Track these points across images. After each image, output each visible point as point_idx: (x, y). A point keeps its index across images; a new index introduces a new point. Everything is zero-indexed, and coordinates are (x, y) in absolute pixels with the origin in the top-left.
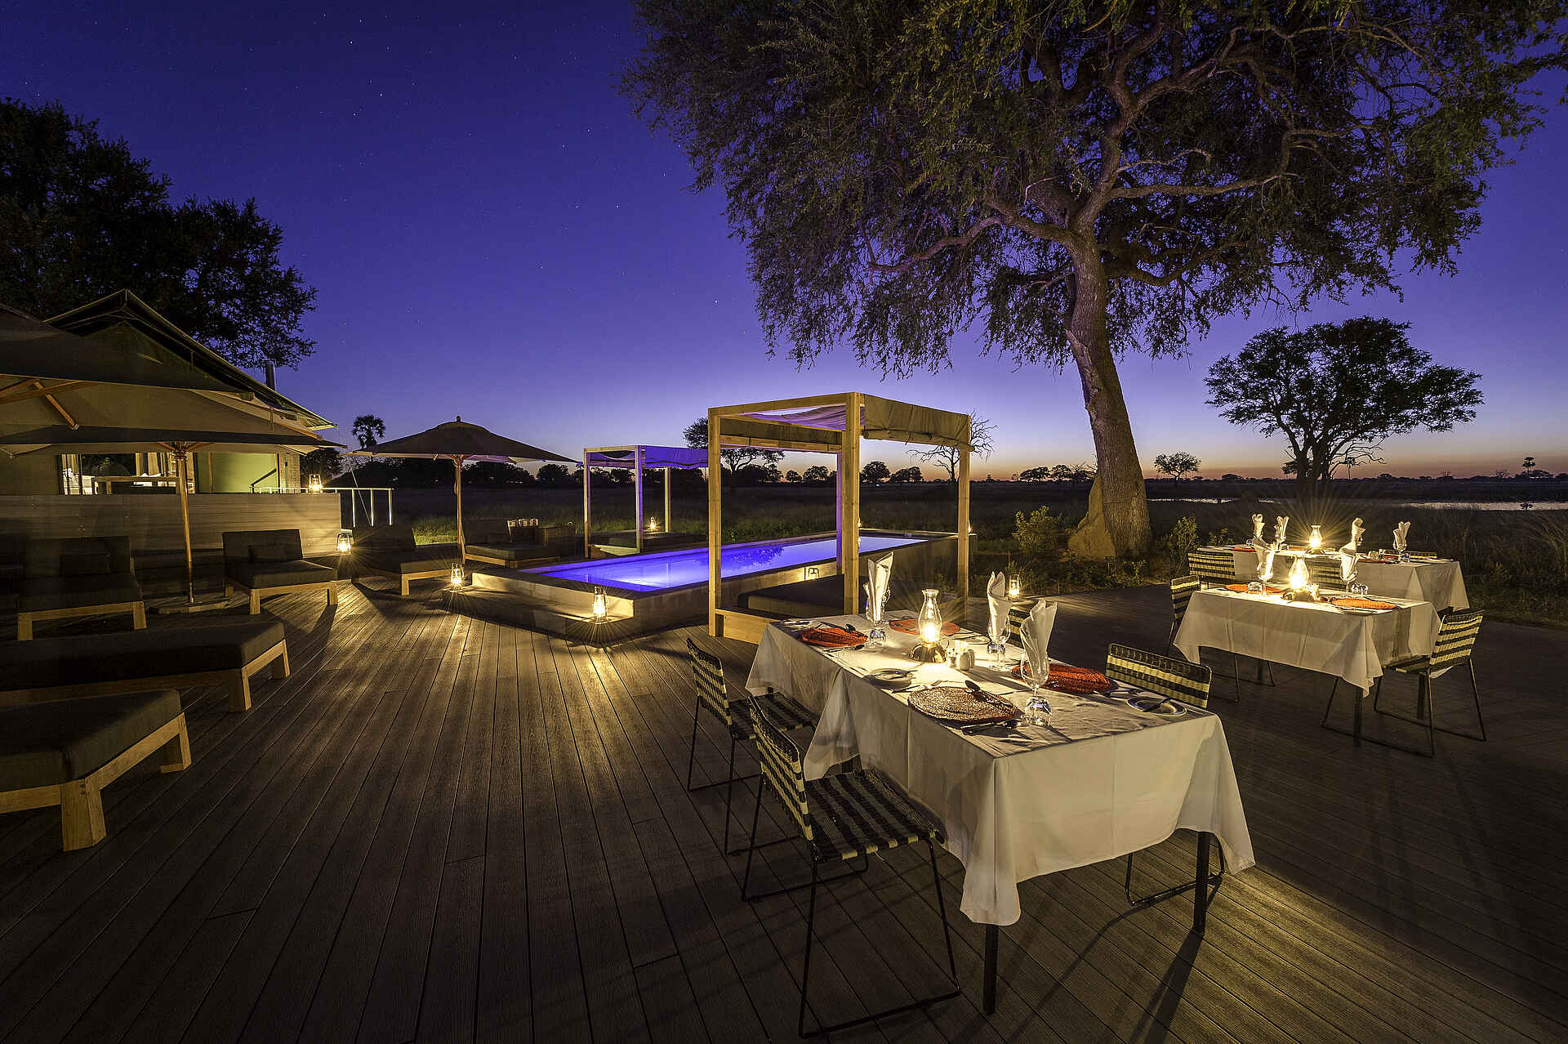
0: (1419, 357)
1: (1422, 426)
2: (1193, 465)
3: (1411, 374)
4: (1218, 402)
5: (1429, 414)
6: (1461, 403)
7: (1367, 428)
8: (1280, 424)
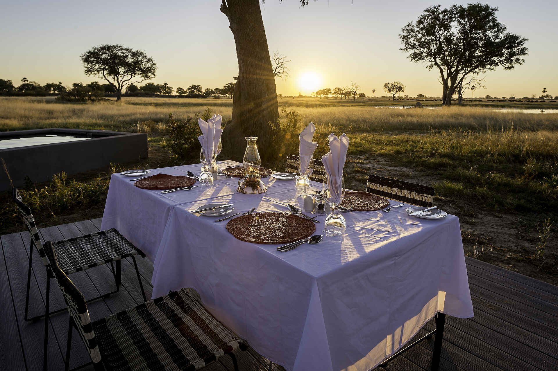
0: (501, 28)
1: (501, 66)
2: (402, 88)
3: (497, 37)
5: (505, 60)
6: (518, 54)
7: (476, 67)
8: (436, 63)
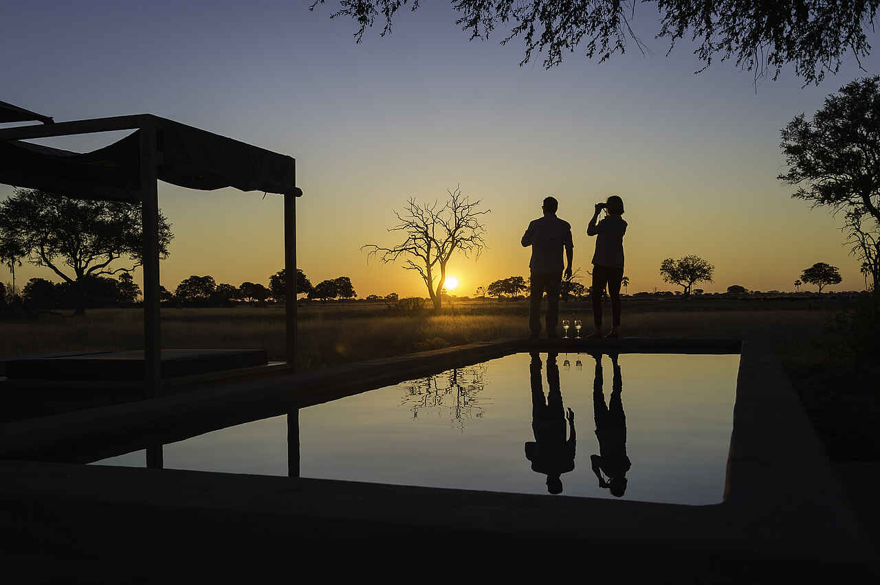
2: (705, 271)
4: (792, 176)
